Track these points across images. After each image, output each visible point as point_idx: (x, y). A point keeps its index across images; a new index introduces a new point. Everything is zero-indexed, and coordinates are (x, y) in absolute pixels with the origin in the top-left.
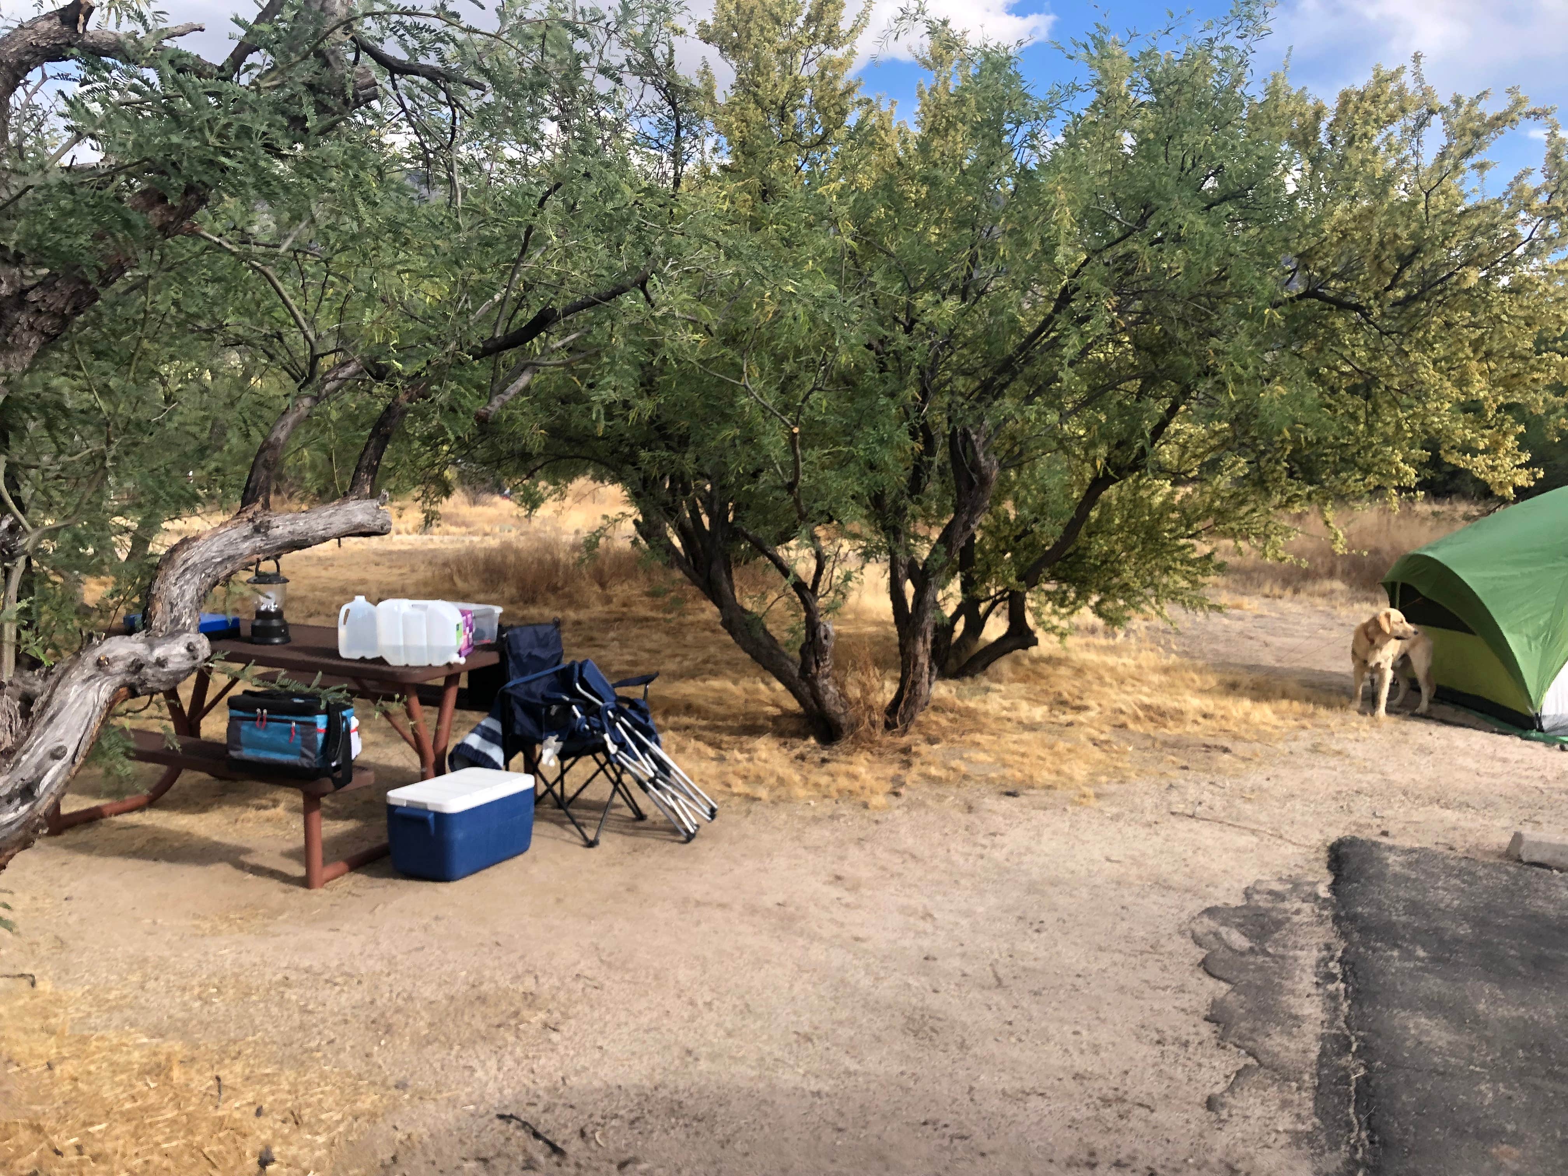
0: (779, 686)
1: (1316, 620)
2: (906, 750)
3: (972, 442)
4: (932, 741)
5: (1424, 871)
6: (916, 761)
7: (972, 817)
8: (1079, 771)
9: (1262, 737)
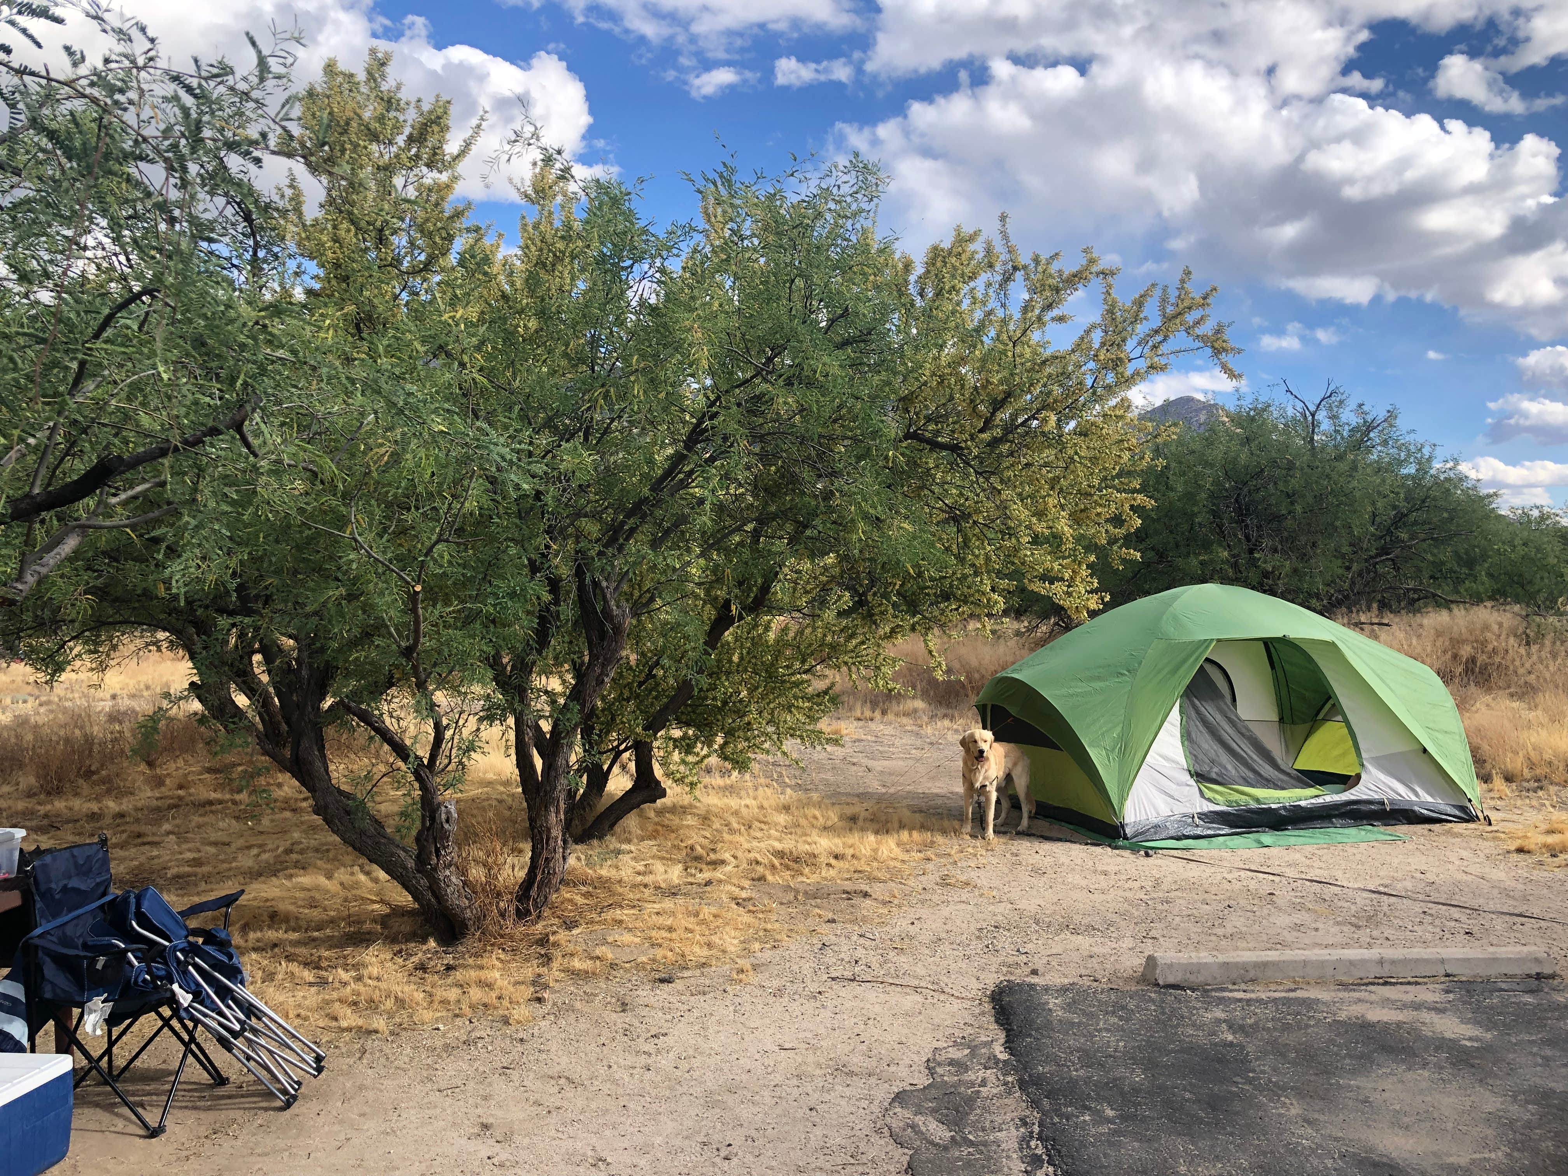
0: (382, 875)
1: (908, 740)
2: (543, 941)
3: (602, 589)
4: (570, 925)
5: (1084, 1013)
6: (557, 953)
7: (628, 1017)
8: (730, 940)
9: (895, 875)
